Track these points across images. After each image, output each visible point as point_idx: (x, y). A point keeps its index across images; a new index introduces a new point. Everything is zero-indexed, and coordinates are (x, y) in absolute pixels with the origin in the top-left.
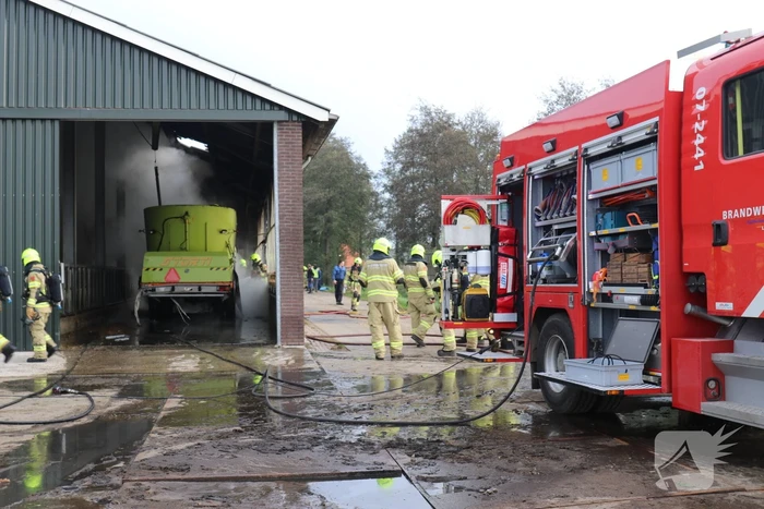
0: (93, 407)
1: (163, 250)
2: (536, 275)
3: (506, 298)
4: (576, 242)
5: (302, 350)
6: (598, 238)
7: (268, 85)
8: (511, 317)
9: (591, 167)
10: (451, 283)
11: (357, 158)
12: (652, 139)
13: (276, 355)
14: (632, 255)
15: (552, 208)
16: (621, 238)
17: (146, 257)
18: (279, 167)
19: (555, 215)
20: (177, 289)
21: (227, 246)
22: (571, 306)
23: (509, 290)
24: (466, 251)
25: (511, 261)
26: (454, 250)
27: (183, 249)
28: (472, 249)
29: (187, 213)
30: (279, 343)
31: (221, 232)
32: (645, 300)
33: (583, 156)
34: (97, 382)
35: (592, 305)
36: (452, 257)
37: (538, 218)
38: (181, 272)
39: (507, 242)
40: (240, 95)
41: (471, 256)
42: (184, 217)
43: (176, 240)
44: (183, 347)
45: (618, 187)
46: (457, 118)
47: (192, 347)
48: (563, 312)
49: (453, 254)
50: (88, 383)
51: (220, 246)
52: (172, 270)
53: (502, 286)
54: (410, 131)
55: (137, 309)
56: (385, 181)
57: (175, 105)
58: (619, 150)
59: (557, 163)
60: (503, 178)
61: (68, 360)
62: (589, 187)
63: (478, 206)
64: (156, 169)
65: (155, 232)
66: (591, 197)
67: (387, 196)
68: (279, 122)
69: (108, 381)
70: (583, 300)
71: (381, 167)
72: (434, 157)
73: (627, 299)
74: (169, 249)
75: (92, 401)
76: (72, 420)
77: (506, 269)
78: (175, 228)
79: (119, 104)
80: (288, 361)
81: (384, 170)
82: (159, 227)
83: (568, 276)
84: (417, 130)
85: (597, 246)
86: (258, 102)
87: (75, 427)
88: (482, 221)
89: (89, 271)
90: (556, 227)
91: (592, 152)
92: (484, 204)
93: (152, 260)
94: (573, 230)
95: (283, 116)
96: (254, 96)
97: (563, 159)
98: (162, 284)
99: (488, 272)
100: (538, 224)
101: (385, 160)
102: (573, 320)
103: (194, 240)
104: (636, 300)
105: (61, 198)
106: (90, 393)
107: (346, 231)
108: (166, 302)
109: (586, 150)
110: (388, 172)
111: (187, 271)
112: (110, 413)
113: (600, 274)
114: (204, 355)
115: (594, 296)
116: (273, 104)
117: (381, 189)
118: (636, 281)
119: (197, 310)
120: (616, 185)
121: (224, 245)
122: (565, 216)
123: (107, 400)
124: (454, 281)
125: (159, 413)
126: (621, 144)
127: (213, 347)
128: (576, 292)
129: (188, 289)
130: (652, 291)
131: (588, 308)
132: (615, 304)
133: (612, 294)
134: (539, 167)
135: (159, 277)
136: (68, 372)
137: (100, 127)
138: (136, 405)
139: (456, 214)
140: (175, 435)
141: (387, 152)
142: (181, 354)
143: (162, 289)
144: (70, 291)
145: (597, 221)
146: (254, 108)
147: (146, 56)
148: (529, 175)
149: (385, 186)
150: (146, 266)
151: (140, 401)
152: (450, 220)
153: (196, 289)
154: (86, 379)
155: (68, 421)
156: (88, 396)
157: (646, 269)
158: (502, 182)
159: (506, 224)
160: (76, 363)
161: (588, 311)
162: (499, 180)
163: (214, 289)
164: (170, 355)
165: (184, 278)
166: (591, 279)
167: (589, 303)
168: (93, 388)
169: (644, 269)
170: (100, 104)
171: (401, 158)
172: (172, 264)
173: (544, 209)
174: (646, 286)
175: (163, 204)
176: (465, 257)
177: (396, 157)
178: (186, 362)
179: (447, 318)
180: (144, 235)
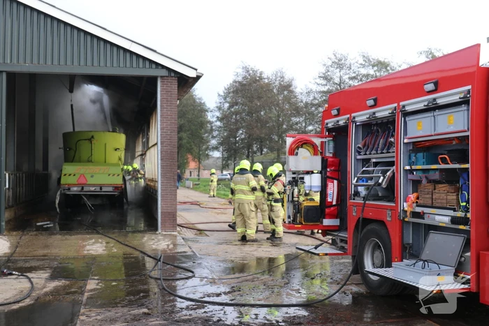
0: (32, 288)
1: (75, 162)
2: (357, 194)
3: (332, 208)
4: (394, 174)
5: (176, 236)
6: (411, 171)
7: (155, 51)
8: (335, 222)
9: (407, 119)
10: (293, 197)
11: (199, 99)
12: (464, 102)
13: (159, 240)
14: (440, 186)
15: (371, 147)
16: (431, 173)
17: (64, 167)
18: (161, 108)
19: (374, 152)
20: (85, 189)
21: (120, 159)
22: (389, 219)
23: (334, 203)
24: (303, 174)
25: (335, 182)
26: (294, 173)
27: (89, 161)
28: (308, 173)
29: (93, 137)
30: (160, 231)
31: (116, 150)
32: (455, 220)
33: (401, 111)
34: (34, 264)
35: (406, 220)
36: (293, 178)
37: (359, 153)
38: (88, 177)
39: (333, 168)
40: (134, 57)
41: (307, 178)
42: (91, 140)
43: (85, 155)
44: (92, 233)
45: (432, 136)
46: (266, 75)
47: (98, 233)
48: (382, 223)
49: (294, 176)
50: (27, 265)
51: (115, 160)
52: (82, 176)
53: (329, 200)
54: (235, 82)
55: (57, 202)
56: (218, 114)
57: (89, 63)
58: (433, 108)
59: (377, 115)
60: (331, 123)
61: (11, 244)
62: (406, 133)
63: (313, 142)
64: (72, 106)
65: (70, 149)
66: (406, 141)
67: (218, 123)
68: (161, 77)
69: (41, 263)
70: (399, 216)
71: (215, 105)
72: (251, 99)
73: (437, 218)
74: (80, 161)
75: (32, 283)
76: (18, 302)
77: (333, 188)
78: (84, 146)
79: (49, 62)
80: (168, 245)
81: (217, 107)
82: (74, 147)
83: (380, 195)
84: (239, 82)
85: (410, 177)
86: (147, 63)
87: (21, 308)
88: (315, 153)
89: (24, 175)
90: (374, 160)
91: (409, 109)
92: (317, 141)
93: (68, 168)
94: (392, 164)
95: (164, 73)
96: (144, 59)
97: (383, 112)
98: (75, 185)
99: (319, 189)
100: (359, 157)
101: (218, 101)
102: (390, 230)
103: (97, 155)
104: (447, 219)
105: (6, 127)
106: (29, 275)
107: (191, 146)
108: (77, 197)
109: (404, 107)
110: (219, 108)
111: (92, 176)
112: (46, 294)
113: (412, 197)
114: (108, 240)
115: (408, 214)
116: (157, 65)
117: (215, 119)
118: (445, 205)
119: (98, 202)
120: (429, 134)
121: (117, 158)
122: (382, 153)
123: (43, 282)
124: (295, 196)
125: (83, 294)
126: (436, 104)
127: (114, 233)
128: (393, 209)
129: (93, 189)
130: (460, 214)
131: (403, 222)
132: (426, 221)
133: (424, 213)
134: (362, 116)
135: (72, 180)
136: (12, 255)
137: (33, 78)
138: (65, 287)
139: (298, 148)
140: (99, 317)
141: (219, 95)
142: (91, 239)
143: (75, 189)
144: (11, 190)
145: (410, 158)
146: (144, 67)
147: (69, 28)
148: (353, 122)
149: (218, 117)
150: (64, 172)
151: (68, 282)
152: (293, 152)
153: (98, 189)
154: (26, 261)
155: (14, 303)
156: (28, 277)
157: (455, 197)
158: (330, 125)
159: (331, 155)
160: (17, 247)
161: (403, 224)
162: (327, 124)
163: (111, 189)
164: (84, 240)
165: (90, 181)
166: (406, 201)
167: (404, 218)
168: (31, 269)
169: (453, 197)
170: (35, 61)
171: (228, 99)
172: (82, 171)
173: (364, 146)
174: (454, 210)
175: (76, 130)
176: (303, 178)
177: (225, 99)
178: (96, 246)
179: (290, 222)
180: (62, 151)
